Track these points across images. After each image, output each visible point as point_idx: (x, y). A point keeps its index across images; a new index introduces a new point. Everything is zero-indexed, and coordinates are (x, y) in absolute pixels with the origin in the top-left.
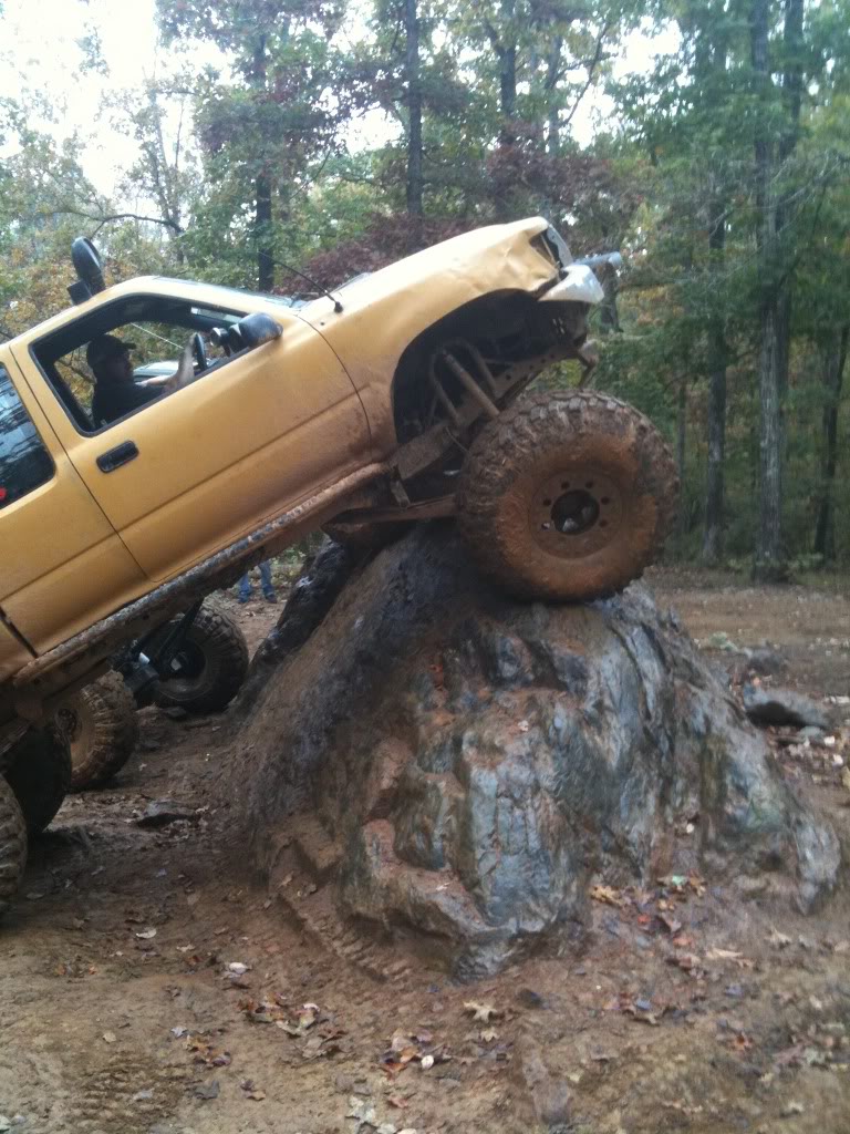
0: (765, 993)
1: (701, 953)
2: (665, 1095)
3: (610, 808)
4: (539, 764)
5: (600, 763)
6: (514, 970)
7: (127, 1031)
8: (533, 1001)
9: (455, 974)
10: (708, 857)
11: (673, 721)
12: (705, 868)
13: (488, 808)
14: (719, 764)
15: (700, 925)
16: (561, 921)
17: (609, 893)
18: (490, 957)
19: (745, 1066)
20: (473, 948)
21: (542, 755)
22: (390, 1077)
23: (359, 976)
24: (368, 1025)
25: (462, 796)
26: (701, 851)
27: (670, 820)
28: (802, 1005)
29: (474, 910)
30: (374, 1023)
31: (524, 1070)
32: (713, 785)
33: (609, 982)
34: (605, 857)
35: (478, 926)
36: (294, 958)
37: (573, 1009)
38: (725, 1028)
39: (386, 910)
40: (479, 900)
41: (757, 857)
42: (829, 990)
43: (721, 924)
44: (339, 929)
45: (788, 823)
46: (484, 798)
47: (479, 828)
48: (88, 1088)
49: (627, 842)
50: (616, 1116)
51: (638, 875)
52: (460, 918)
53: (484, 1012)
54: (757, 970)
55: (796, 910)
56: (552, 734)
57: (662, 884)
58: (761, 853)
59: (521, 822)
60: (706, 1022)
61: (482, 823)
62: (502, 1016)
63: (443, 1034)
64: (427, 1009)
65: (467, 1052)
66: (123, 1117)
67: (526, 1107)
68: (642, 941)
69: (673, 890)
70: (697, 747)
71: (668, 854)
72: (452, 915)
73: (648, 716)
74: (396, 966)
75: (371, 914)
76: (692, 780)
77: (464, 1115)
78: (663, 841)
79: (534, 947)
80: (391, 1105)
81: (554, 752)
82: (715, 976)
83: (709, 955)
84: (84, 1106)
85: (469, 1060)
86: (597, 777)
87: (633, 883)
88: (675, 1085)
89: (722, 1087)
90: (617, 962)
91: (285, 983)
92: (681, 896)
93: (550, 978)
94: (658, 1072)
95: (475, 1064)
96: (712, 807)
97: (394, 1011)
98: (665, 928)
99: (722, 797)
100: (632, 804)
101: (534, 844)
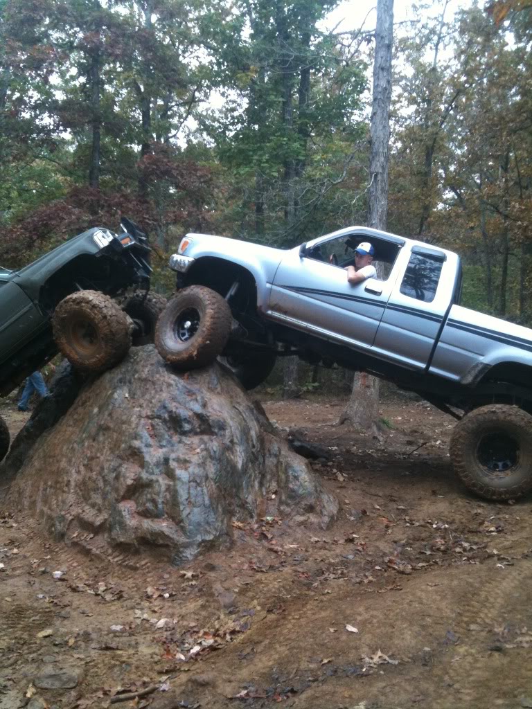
0: (311, 559)
1: (282, 546)
2: (275, 593)
3: (238, 487)
4: (207, 467)
5: (234, 467)
6: (201, 558)
7: (15, 597)
8: (212, 568)
9: (172, 562)
10: (282, 508)
11: (264, 449)
12: (281, 513)
13: (186, 487)
14: (286, 466)
15: (280, 536)
16: (220, 535)
17: (240, 525)
18: (189, 553)
19: (306, 581)
20: (181, 549)
21: (208, 463)
22: (151, 602)
23: (124, 570)
24: (133, 587)
25: (171, 483)
26: (279, 506)
27: (264, 494)
28: (327, 561)
29: (180, 533)
30: (136, 586)
31: (213, 590)
32: (283, 476)
33: (243, 559)
34: (237, 509)
35: (182, 539)
36: (87, 567)
37: (229, 570)
38: (295, 571)
39: (136, 538)
40: (183, 529)
41: (303, 506)
42: (337, 556)
43: (290, 535)
44: (110, 551)
45: (316, 491)
46: (183, 483)
47: (181, 496)
48: (6, 617)
49: (247, 503)
50: (255, 602)
51: (252, 517)
52: (175, 537)
53: (189, 574)
54: (307, 551)
55: (321, 528)
56: (212, 453)
57: (262, 521)
58: (305, 505)
59: (201, 493)
60: (287, 570)
61: (183, 495)
62: (198, 576)
63: (171, 586)
64: (162, 577)
65: (184, 590)
66: (29, 626)
67: (216, 604)
68: (256, 543)
69: (268, 523)
70: (275, 461)
71: (265, 507)
72: (171, 536)
73: (254, 446)
74: (143, 563)
75: (128, 541)
76: (273, 475)
77: (188, 611)
78: (262, 502)
79: (209, 547)
80: (154, 612)
81: (214, 462)
82: (289, 554)
83: (285, 547)
84: (7, 624)
85: (186, 593)
86: (232, 473)
87: (250, 520)
88: (279, 589)
89: (297, 588)
90: (246, 551)
91: (85, 577)
92: (271, 525)
93: (217, 559)
94: (271, 586)
95: (189, 594)
96: (283, 486)
97: (145, 580)
98: (266, 537)
99: (287, 481)
100: (248, 486)
101: (207, 502)
